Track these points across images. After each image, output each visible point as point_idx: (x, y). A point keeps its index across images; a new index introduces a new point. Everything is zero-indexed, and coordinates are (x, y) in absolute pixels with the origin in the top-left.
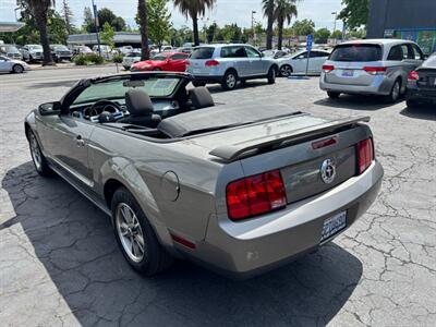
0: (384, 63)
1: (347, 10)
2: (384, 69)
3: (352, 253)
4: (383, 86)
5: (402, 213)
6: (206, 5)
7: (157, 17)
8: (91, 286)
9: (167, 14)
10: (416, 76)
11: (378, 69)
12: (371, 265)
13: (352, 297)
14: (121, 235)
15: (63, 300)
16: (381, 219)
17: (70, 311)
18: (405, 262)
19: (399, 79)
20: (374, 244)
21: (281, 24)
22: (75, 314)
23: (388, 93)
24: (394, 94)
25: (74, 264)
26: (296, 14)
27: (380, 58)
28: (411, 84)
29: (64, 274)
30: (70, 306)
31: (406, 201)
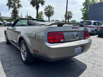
0: (92, 26)
1: (83, 17)
2: (92, 27)
3: (84, 63)
4: (92, 31)
5: (98, 55)
6: (52, 15)
7: (41, 17)
8: (11, 66)
9: (43, 16)
10: (100, 28)
11: (91, 27)
12: (89, 66)
13: (83, 73)
14: (22, 53)
15: (2, 68)
16: (92, 56)
17: (3, 71)
18: (99, 66)
19: (96, 30)
20: (90, 61)
21: (68, 20)
22: (5, 72)
23: (93, 33)
24: (95, 33)
25: (8, 61)
26: (72, 18)
27: (91, 24)
28: (99, 30)
29: (5, 63)
30: (4, 70)
31: (99, 53)
